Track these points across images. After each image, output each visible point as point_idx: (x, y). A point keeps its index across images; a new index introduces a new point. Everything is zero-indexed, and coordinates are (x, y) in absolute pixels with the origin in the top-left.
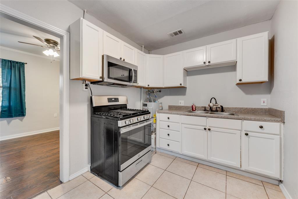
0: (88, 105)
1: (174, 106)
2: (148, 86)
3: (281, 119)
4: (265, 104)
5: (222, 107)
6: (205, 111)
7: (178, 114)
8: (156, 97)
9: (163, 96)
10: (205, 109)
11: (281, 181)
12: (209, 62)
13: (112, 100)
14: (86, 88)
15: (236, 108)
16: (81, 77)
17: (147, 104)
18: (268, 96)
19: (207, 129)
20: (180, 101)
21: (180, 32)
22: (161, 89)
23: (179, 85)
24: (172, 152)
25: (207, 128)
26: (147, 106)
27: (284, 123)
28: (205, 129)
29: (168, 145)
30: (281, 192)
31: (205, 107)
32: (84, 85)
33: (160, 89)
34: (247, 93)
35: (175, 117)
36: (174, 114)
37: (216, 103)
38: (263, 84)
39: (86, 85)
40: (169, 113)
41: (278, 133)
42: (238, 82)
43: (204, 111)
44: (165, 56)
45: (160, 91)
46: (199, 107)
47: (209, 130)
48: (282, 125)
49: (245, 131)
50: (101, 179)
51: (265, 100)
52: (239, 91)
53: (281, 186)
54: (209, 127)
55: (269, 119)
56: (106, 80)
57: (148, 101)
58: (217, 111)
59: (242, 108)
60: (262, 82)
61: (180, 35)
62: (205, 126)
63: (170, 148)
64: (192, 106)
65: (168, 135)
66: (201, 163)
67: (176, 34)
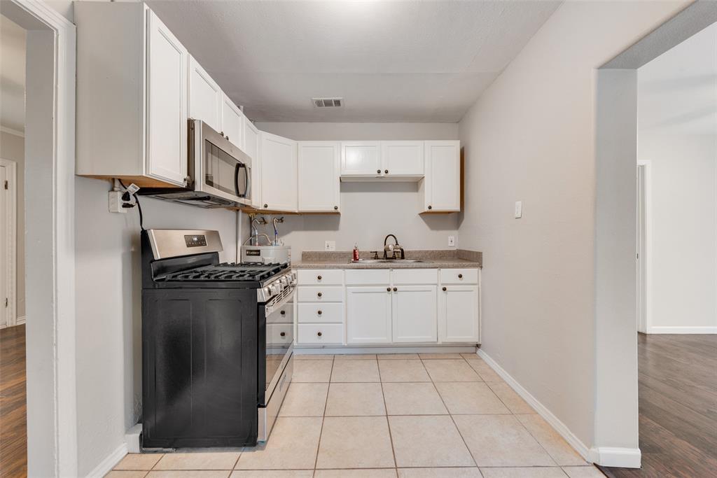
0: (123, 255)
1: (316, 252)
2: (266, 206)
3: (478, 263)
4: (453, 244)
5: (402, 250)
6: (378, 259)
7: (339, 268)
8: (276, 233)
9: (288, 232)
10: (376, 256)
11: (478, 346)
12: (387, 172)
13: (193, 241)
14: (125, 206)
15: (420, 252)
16: (144, 175)
17: (259, 251)
18: (456, 232)
19: (392, 290)
20: (328, 241)
21: (338, 103)
22: (283, 216)
23: (333, 210)
24: (323, 347)
25: (392, 287)
26: (259, 255)
27: (481, 267)
28: (389, 290)
29: (319, 334)
30: (481, 359)
31: (376, 252)
32: (119, 195)
33: (280, 216)
34: (433, 227)
35: (332, 275)
36: (330, 268)
37: (397, 244)
38: (450, 214)
39: (126, 197)
40: (321, 268)
41: (476, 282)
42: (426, 209)
43: (375, 259)
44: (302, 143)
45: (281, 220)
46: (364, 253)
47: (395, 290)
48: (480, 271)
49: (442, 284)
50: (188, 452)
51: (452, 238)
52: (422, 225)
53: (480, 352)
54: (394, 285)
55: (456, 264)
56: (201, 187)
57: (257, 244)
58: (394, 258)
59: (428, 251)
60: (449, 213)
61: (334, 107)
62: (389, 285)
63: (323, 340)
64: (354, 251)
65: (320, 313)
66: (382, 352)
67: (328, 103)
